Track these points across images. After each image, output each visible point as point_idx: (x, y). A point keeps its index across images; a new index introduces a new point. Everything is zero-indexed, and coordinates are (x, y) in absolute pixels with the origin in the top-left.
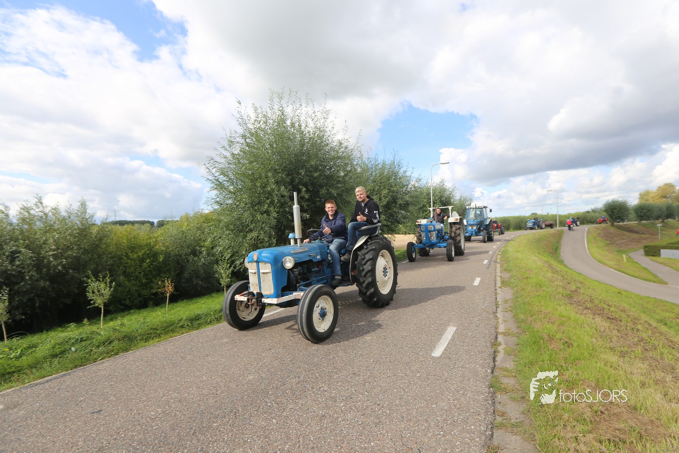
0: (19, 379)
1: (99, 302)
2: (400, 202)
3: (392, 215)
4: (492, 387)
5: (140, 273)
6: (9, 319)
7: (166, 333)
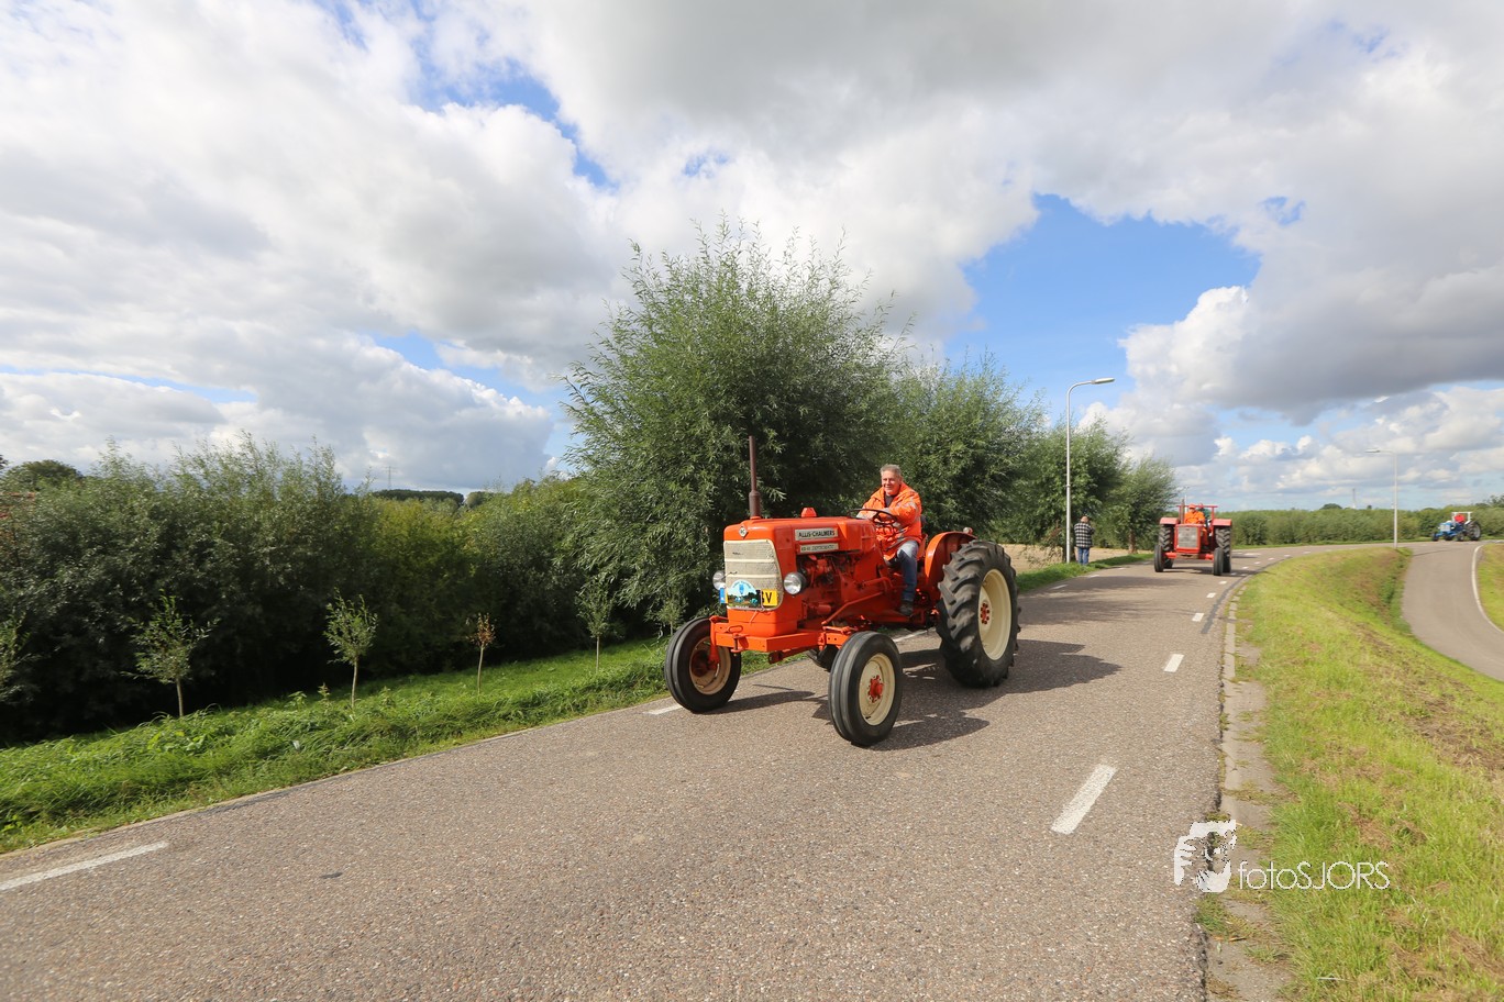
0: (198, 793)
1: (351, 653)
3: (971, 498)
4: (1201, 921)
5: (431, 600)
6: (189, 675)
7: (474, 727)
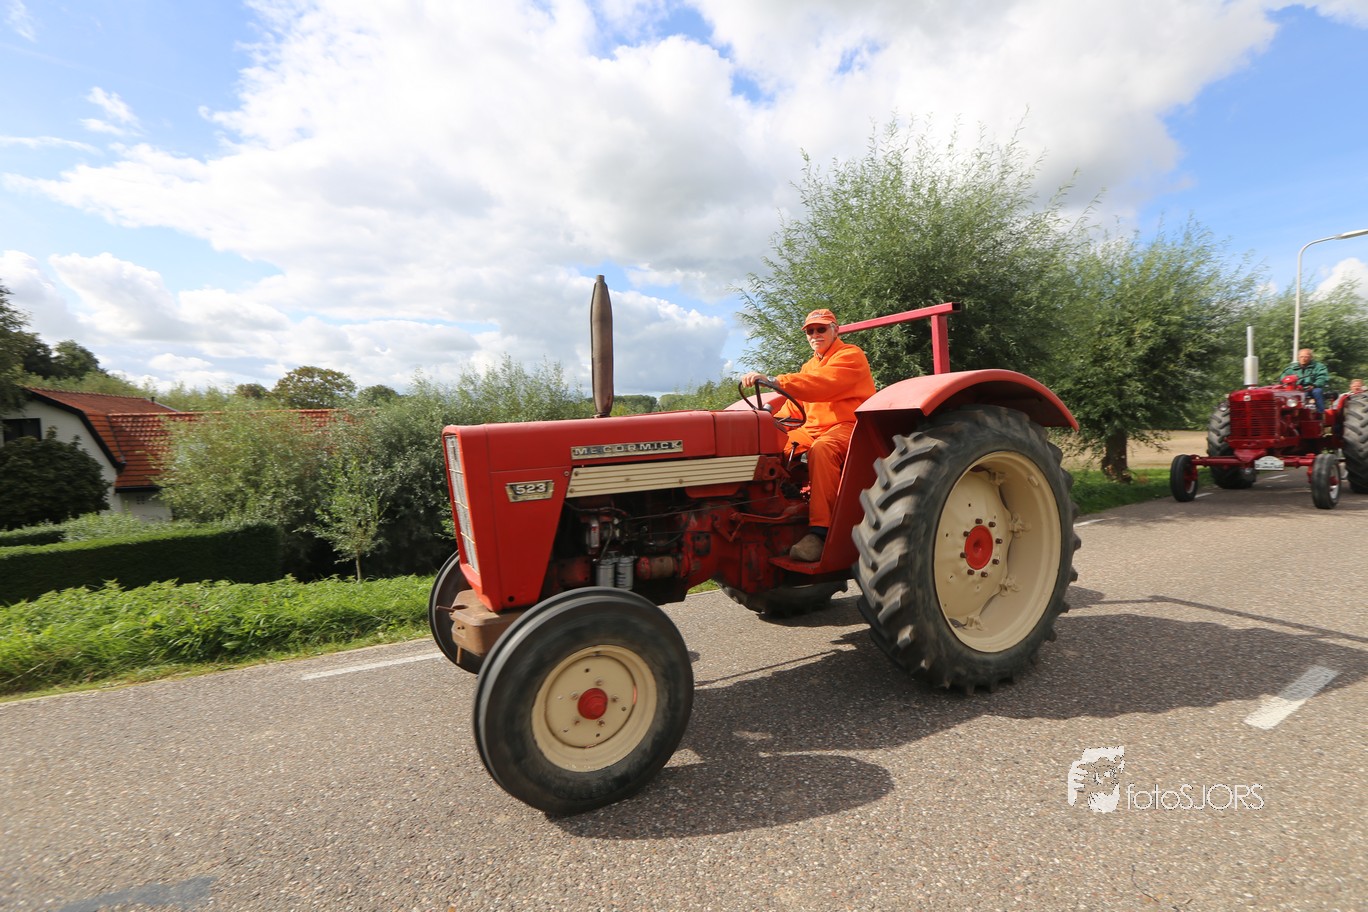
2: (1190, 348)
